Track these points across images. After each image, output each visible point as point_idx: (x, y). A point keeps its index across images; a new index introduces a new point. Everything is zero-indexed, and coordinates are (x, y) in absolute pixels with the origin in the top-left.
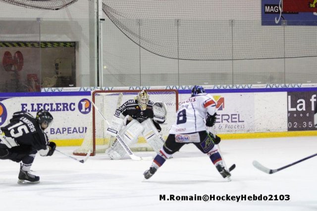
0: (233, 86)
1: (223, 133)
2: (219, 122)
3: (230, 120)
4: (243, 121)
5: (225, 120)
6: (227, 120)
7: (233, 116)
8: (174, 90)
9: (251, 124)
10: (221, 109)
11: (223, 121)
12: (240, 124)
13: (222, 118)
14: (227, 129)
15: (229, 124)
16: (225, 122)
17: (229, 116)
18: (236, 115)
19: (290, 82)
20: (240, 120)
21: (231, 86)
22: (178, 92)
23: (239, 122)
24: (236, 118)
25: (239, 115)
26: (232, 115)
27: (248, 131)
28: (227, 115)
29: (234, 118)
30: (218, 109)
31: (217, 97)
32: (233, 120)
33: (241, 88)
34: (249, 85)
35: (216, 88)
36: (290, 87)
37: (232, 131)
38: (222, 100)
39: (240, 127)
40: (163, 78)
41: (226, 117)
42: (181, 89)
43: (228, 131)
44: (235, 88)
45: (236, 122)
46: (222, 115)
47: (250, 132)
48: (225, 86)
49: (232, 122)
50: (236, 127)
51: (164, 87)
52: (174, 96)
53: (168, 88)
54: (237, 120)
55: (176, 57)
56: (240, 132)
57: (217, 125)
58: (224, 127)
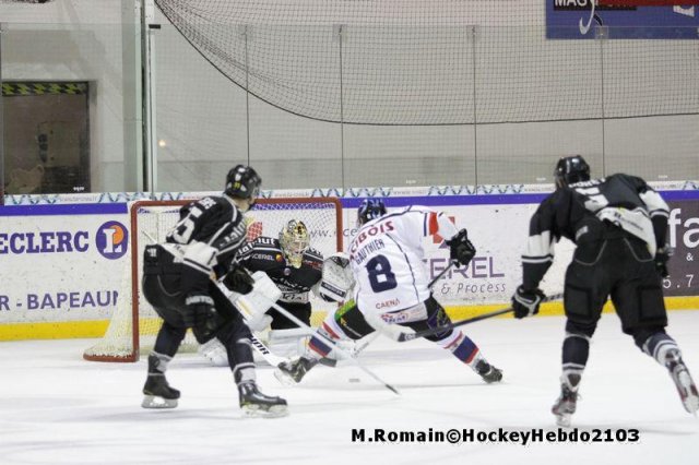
0: (476, 188)
1: (452, 303)
2: (444, 277)
3: (469, 272)
4: (502, 275)
5: (456, 271)
6: (463, 272)
7: (478, 263)
8: (333, 200)
11: (454, 274)
12: (494, 281)
14: (463, 294)
15: (466, 282)
16: (457, 277)
18: (485, 259)
20: (494, 272)
21: (471, 188)
22: (341, 204)
23: (492, 275)
24: (484, 267)
25: (491, 259)
29: (479, 267)
30: (440, 244)
32: (478, 272)
33: (495, 192)
34: (517, 186)
35: (435, 194)
37: (473, 299)
39: (495, 288)
42: (348, 195)
43: (466, 299)
44: (481, 193)
45: (485, 276)
48: (457, 188)
49: (475, 276)
50: (485, 288)
51: (307, 193)
52: (331, 213)
53: (317, 195)
54: (487, 272)
55: (338, 118)
56: (493, 302)
57: (438, 284)
58: (454, 288)
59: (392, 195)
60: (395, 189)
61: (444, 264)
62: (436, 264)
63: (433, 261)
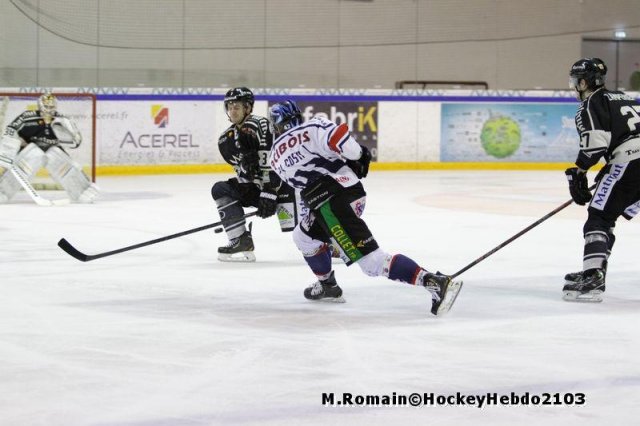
0: (183, 91)
1: (165, 163)
2: (160, 146)
3: (177, 144)
4: (197, 146)
5: (168, 143)
6: (172, 143)
7: (183, 138)
8: (91, 95)
9: (210, 151)
10: (163, 126)
12: (193, 149)
13: (165, 140)
14: (172, 157)
15: (174, 150)
16: (169, 146)
17: (175, 137)
18: (187, 135)
19: (273, 86)
20: (193, 144)
21: (180, 90)
22: (96, 98)
23: (192, 146)
24: (186, 141)
25: (191, 136)
26: (181, 135)
27: (205, 161)
28: (173, 135)
29: (183, 141)
30: (158, 125)
31: (157, 106)
32: (182, 143)
33: (195, 93)
34: (209, 90)
35: (156, 93)
36: (272, 94)
37: (179, 161)
38: (165, 112)
39: (192, 155)
40: (74, 75)
41: (171, 139)
42: (101, 93)
43: (174, 161)
44: (186, 93)
45: (186, 146)
46: (166, 136)
47: (208, 162)
48: (170, 90)
49: (180, 146)
50: (186, 154)
51: (74, 90)
52: (89, 104)
53: (81, 92)
54: (187, 143)
55: (95, 42)
56: (192, 163)
57: (156, 150)
58: (167, 153)
59: (129, 93)
60: (131, 89)
61: (161, 138)
62: (156, 138)
63: (154, 136)
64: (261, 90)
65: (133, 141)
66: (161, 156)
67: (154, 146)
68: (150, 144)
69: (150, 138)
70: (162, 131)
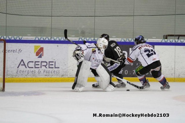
0: (51, 38)
1: (41, 77)
2: (39, 68)
3: (47, 66)
4: (59, 68)
5: (43, 66)
6: (45, 66)
7: (51, 63)
8: (2, 40)
9: (65, 70)
10: (40, 57)
11: (42, 67)
12: (56, 69)
14: (45, 73)
15: (46, 69)
16: (43, 68)
17: (47, 62)
18: (53, 62)
20: (56, 67)
21: (49, 38)
22: (5, 41)
23: (55, 68)
24: (53, 65)
25: (55, 62)
26: (49, 62)
27: (63, 76)
28: (46, 62)
29: (51, 65)
30: (38, 57)
31: (37, 46)
32: (51, 66)
33: (58, 39)
35: (37, 39)
37: (49, 75)
38: (42, 49)
39: (56, 72)
41: (45, 64)
42: (8, 39)
43: (46, 75)
44: (53, 40)
45: (53, 68)
46: (42, 62)
47: (64, 76)
48: (44, 38)
49: (49, 68)
50: (53, 72)
54: (53, 66)
55: (5, 12)
56: (55, 77)
57: (37, 70)
58: (42, 71)
59: (22, 39)
60: (24, 37)
61: (40, 63)
62: (37, 63)
63: (35, 62)
64: (92, 39)
65: (24, 65)
66: (39, 72)
67: (35, 68)
68: (34, 66)
69: (34, 63)
70: (40, 60)
